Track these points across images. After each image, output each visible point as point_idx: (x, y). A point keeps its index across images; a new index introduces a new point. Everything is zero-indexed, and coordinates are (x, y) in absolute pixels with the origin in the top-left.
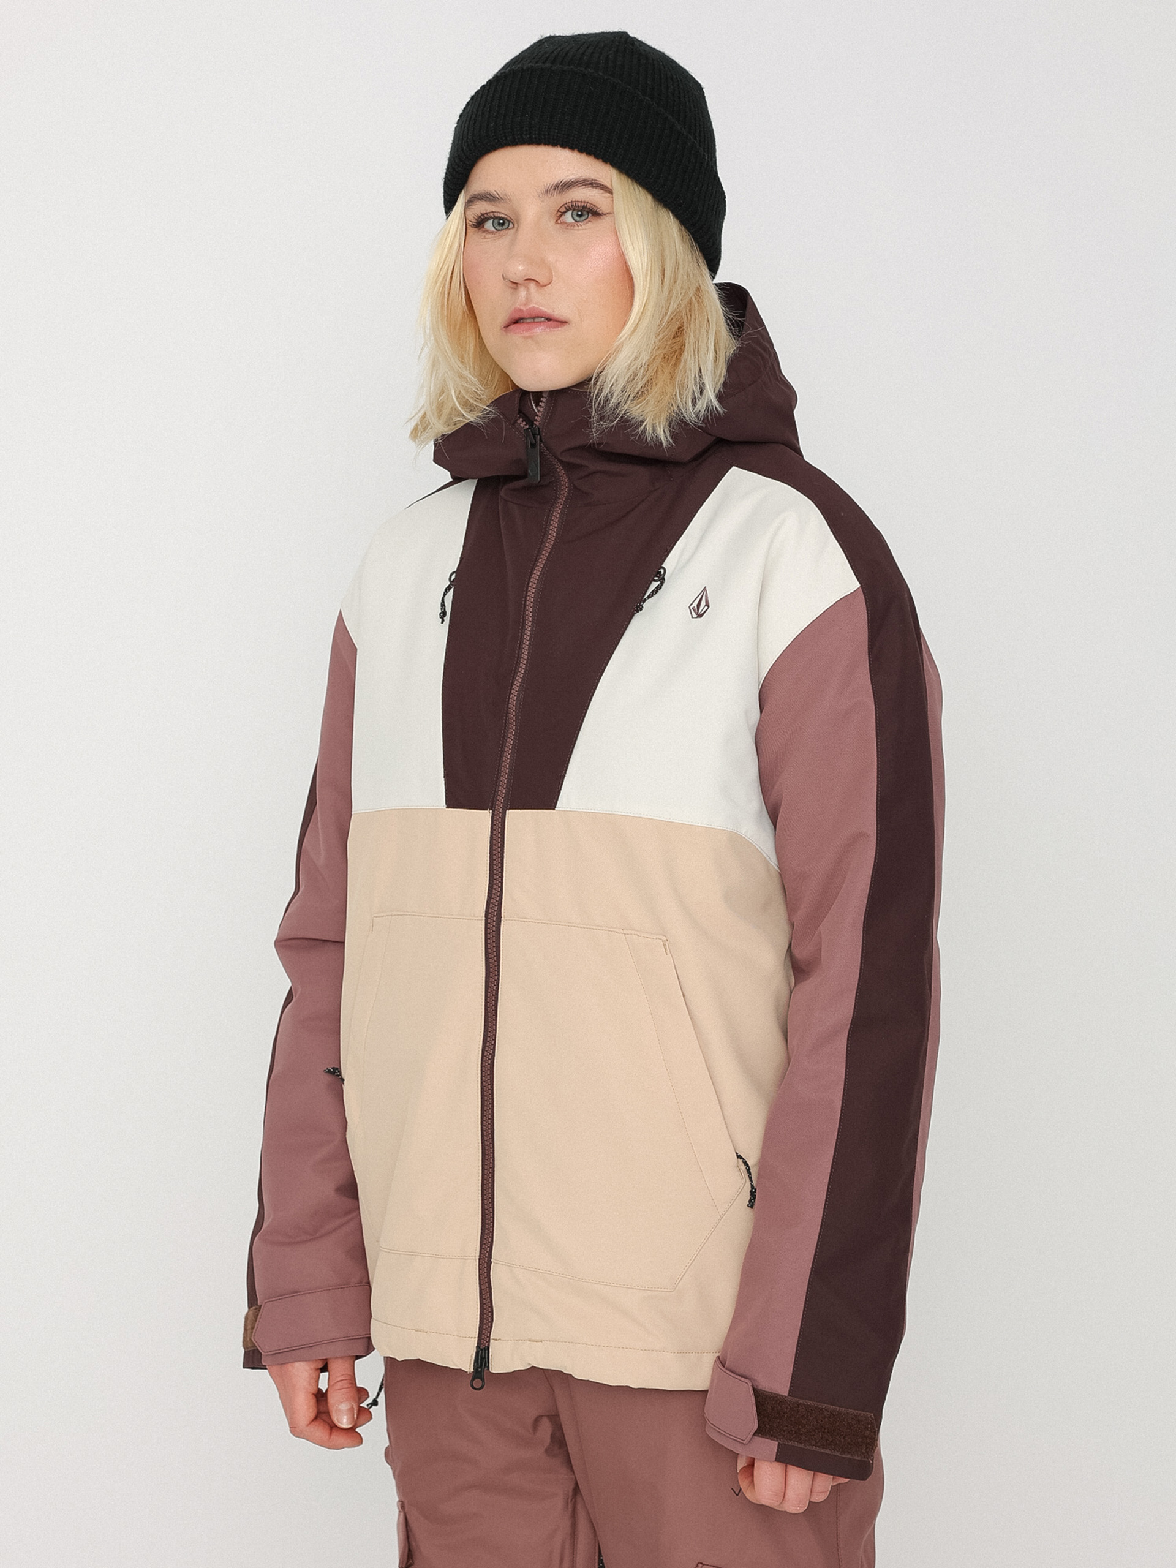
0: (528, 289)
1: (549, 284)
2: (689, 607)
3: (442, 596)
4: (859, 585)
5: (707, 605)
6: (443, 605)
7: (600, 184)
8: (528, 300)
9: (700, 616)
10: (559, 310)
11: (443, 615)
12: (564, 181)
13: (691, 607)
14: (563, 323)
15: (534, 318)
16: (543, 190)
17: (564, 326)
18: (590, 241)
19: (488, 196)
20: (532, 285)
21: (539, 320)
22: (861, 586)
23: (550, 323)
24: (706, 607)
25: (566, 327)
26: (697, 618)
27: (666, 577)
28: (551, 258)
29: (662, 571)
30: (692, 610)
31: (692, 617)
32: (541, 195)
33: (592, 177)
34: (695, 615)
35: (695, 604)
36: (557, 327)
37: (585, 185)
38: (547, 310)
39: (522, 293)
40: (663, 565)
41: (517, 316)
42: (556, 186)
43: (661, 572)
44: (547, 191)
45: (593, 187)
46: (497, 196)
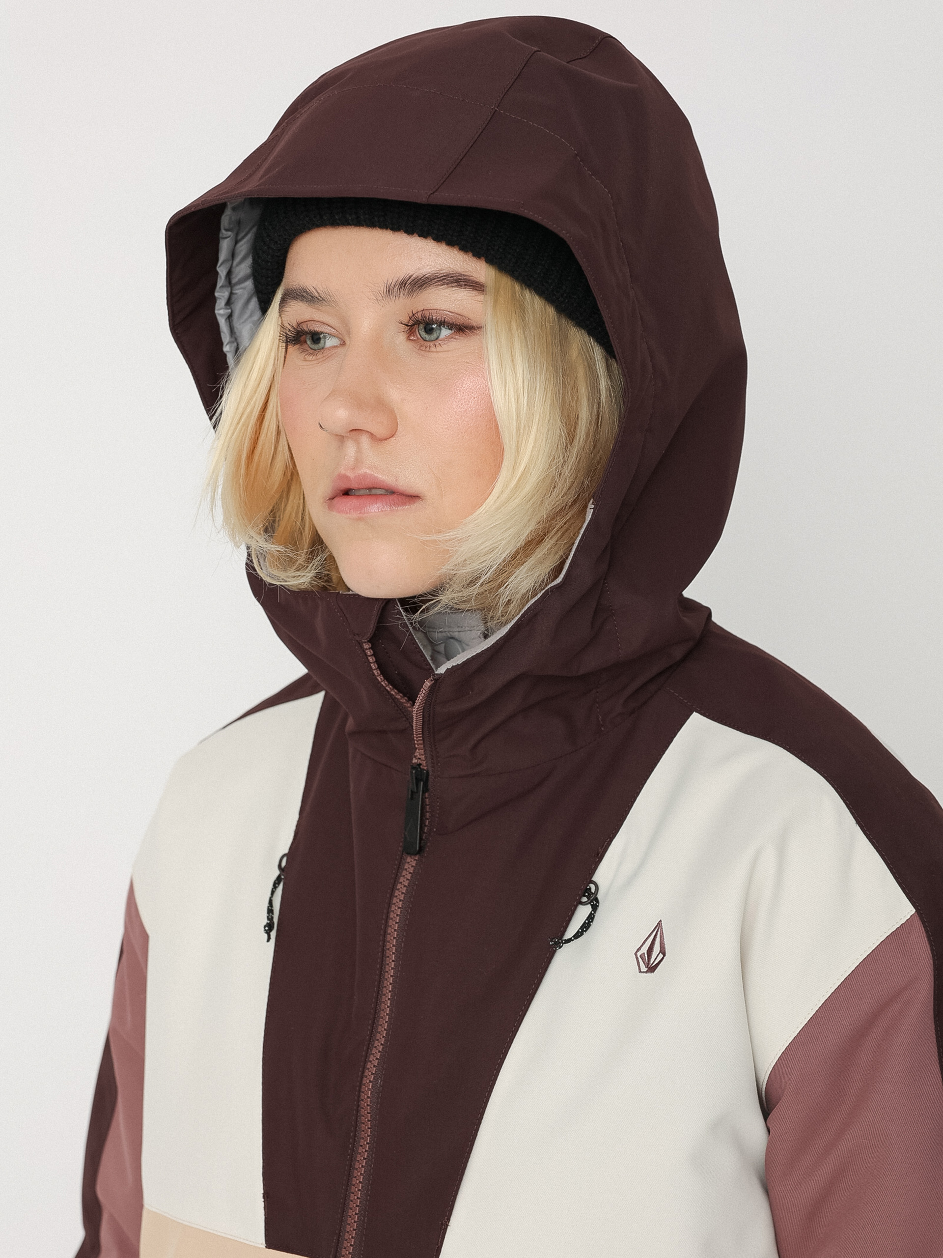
0: (358, 443)
1: (392, 436)
2: (636, 954)
3: (269, 895)
4: (913, 910)
5: (663, 952)
6: (270, 911)
7: (473, 282)
8: (358, 461)
9: (652, 969)
10: (407, 480)
11: (269, 927)
12: (414, 276)
13: (639, 954)
14: (413, 498)
15: (370, 489)
16: (383, 289)
17: (414, 502)
18: (455, 370)
19: (305, 294)
20: (365, 440)
21: (379, 492)
22: (916, 911)
23: (392, 497)
24: (661, 956)
25: (417, 505)
26: (646, 972)
27: (599, 897)
28: (394, 394)
29: (593, 887)
30: (640, 959)
31: (640, 972)
32: (380, 298)
33: (460, 270)
34: (644, 969)
35: (644, 949)
36: (404, 504)
37: (448, 284)
38: (385, 477)
39: (350, 449)
40: (594, 879)
41: (344, 486)
42: (403, 284)
43: (590, 889)
44: (389, 291)
45: (460, 286)
46: (317, 295)
